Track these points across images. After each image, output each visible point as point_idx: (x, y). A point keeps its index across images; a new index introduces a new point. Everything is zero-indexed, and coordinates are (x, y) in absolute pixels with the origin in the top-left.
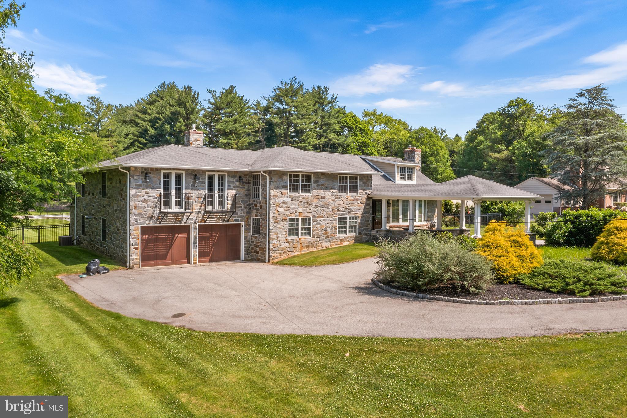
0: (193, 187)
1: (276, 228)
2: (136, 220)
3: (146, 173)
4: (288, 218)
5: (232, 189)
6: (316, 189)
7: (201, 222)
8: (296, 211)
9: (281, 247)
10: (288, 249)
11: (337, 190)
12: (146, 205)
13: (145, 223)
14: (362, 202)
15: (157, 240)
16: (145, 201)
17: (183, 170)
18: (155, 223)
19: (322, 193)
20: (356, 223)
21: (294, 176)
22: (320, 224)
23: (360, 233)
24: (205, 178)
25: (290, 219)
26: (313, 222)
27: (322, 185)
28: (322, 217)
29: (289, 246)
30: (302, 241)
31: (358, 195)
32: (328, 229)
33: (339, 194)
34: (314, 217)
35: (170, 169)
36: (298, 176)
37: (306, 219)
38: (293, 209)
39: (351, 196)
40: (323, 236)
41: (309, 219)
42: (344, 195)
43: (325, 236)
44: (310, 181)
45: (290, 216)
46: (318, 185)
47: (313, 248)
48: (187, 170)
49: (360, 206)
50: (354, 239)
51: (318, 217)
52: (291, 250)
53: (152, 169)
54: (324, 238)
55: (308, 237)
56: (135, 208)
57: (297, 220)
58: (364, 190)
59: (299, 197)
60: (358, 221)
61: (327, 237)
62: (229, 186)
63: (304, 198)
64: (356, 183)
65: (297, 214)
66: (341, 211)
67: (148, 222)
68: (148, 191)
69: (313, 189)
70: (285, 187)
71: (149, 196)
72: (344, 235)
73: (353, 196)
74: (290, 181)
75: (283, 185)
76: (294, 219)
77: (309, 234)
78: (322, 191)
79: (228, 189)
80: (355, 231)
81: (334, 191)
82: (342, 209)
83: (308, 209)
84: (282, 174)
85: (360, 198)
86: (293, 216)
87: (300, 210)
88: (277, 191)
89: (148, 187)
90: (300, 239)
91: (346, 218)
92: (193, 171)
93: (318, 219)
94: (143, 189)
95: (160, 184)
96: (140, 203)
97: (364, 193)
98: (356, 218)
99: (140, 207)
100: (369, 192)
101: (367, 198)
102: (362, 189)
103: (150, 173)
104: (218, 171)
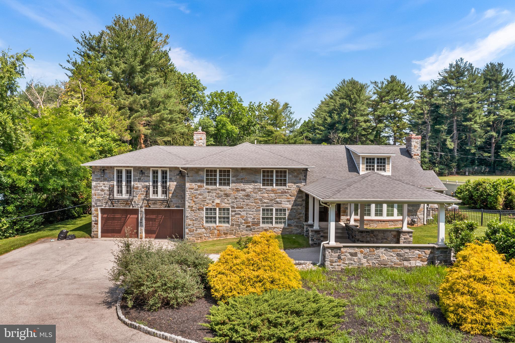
0: (139, 180)
1: (192, 216)
2: (96, 204)
3: (103, 170)
4: (205, 207)
5: (173, 181)
6: (235, 183)
7: (146, 207)
8: (213, 202)
9: (197, 232)
10: (205, 235)
11: (260, 183)
12: (103, 193)
13: (102, 206)
14: (292, 194)
15: (114, 219)
16: (102, 190)
17: (131, 167)
18: (110, 206)
19: (241, 186)
20: (285, 214)
21: (211, 172)
22: (240, 214)
23: (289, 225)
24: (149, 173)
25: (207, 209)
26: (232, 211)
27: (242, 179)
28: (242, 208)
29: (205, 232)
30: (219, 228)
31: (287, 188)
32: (249, 219)
33: (262, 187)
34: (233, 207)
35: (121, 167)
36: (215, 171)
37: (224, 209)
38: (210, 200)
39: (278, 189)
40: (243, 226)
41: (228, 209)
42: (269, 188)
43: (246, 225)
44: (229, 176)
45: (207, 206)
46: (237, 179)
47: (232, 236)
48: (134, 167)
49: (289, 198)
50: (281, 230)
51: (237, 208)
52: (208, 236)
53: (108, 167)
54: (245, 227)
55: (227, 225)
56: (95, 195)
57: (215, 209)
58: (294, 183)
59: (216, 190)
60: (287, 213)
61: (247, 227)
62: (170, 179)
63: (221, 191)
64: (285, 176)
65: (214, 204)
66: (265, 203)
67: (104, 205)
68: (104, 183)
69: (232, 183)
70: (202, 181)
71: (105, 187)
72: (270, 225)
73: (280, 189)
74: (207, 175)
75: (199, 179)
76: (211, 209)
77: (228, 222)
78: (242, 184)
79: (169, 181)
80: (285, 223)
81: (256, 184)
82: (266, 201)
83: (226, 200)
84: (197, 170)
85: (290, 191)
86: (210, 206)
87: (218, 201)
88: (193, 184)
89: (105, 180)
90: (217, 226)
91: (272, 210)
92: (140, 167)
93: (237, 210)
94: (101, 181)
95: (113, 178)
96: (99, 191)
97: (294, 186)
98: (285, 210)
99: (99, 195)
100: (301, 185)
101: (298, 191)
102: (292, 183)
103: (106, 170)
104: (161, 167)
